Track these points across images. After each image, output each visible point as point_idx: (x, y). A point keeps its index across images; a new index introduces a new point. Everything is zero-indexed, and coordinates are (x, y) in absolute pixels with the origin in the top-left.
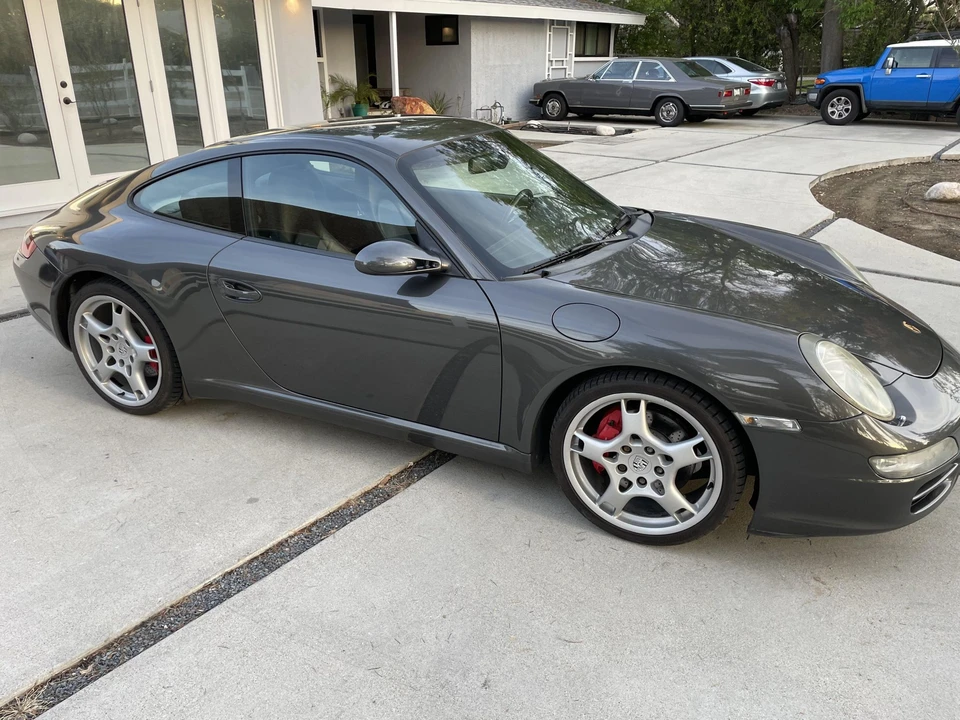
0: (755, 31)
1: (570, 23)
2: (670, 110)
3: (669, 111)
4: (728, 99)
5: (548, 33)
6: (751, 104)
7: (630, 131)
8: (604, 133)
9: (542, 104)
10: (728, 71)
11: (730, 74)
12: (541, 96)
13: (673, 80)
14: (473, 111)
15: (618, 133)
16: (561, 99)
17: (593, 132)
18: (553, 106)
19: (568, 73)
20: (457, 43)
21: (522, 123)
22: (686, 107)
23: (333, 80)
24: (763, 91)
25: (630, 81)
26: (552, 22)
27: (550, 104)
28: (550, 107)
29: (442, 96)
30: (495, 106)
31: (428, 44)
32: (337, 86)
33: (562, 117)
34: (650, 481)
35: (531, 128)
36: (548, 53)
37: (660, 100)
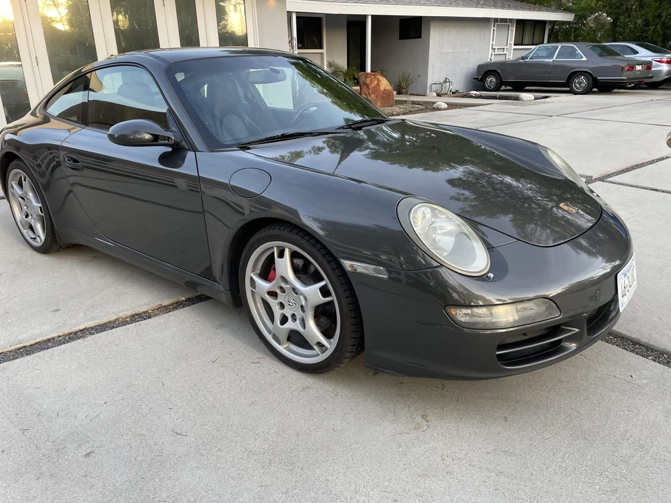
0: (664, 23)
1: (511, 20)
2: (582, 81)
3: (580, 83)
4: (629, 73)
5: (492, 28)
6: (652, 77)
7: (546, 97)
8: (524, 99)
9: (483, 80)
10: (636, 52)
11: (637, 55)
12: (482, 73)
13: (585, 59)
14: (429, 84)
15: (536, 99)
16: (497, 75)
17: (517, 99)
18: (491, 80)
19: (507, 57)
20: (420, 37)
21: (465, 93)
22: (595, 79)
23: (330, 65)
24: (665, 68)
25: (551, 60)
26: (496, 20)
27: (488, 80)
28: (488, 83)
29: (407, 75)
30: (445, 82)
31: (400, 39)
32: (333, 68)
33: (497, 89)
34: (298, 317)
35: (471, 97)
36: (491, 43)
37: (575, 74)
